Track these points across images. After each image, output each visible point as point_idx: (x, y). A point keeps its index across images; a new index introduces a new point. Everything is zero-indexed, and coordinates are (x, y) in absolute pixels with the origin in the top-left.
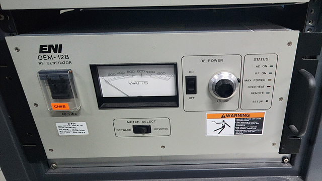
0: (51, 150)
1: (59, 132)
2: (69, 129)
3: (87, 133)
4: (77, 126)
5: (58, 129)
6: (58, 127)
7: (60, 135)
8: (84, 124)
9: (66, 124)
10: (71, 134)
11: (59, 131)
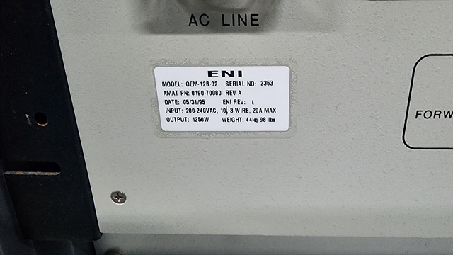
0: (119, 197)
1: (164, 115)
2: (211, 102)
3: (282, 123)
4: (245, 89)
5: (162, 98)
6: (161, 90)
7: (167, 126)
8: (281, 75)
9: (200, 74)
10: (215, 123)
11: (163, 107)
